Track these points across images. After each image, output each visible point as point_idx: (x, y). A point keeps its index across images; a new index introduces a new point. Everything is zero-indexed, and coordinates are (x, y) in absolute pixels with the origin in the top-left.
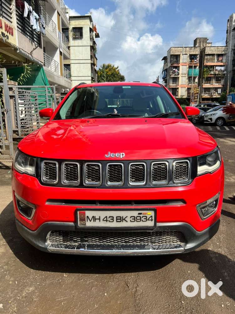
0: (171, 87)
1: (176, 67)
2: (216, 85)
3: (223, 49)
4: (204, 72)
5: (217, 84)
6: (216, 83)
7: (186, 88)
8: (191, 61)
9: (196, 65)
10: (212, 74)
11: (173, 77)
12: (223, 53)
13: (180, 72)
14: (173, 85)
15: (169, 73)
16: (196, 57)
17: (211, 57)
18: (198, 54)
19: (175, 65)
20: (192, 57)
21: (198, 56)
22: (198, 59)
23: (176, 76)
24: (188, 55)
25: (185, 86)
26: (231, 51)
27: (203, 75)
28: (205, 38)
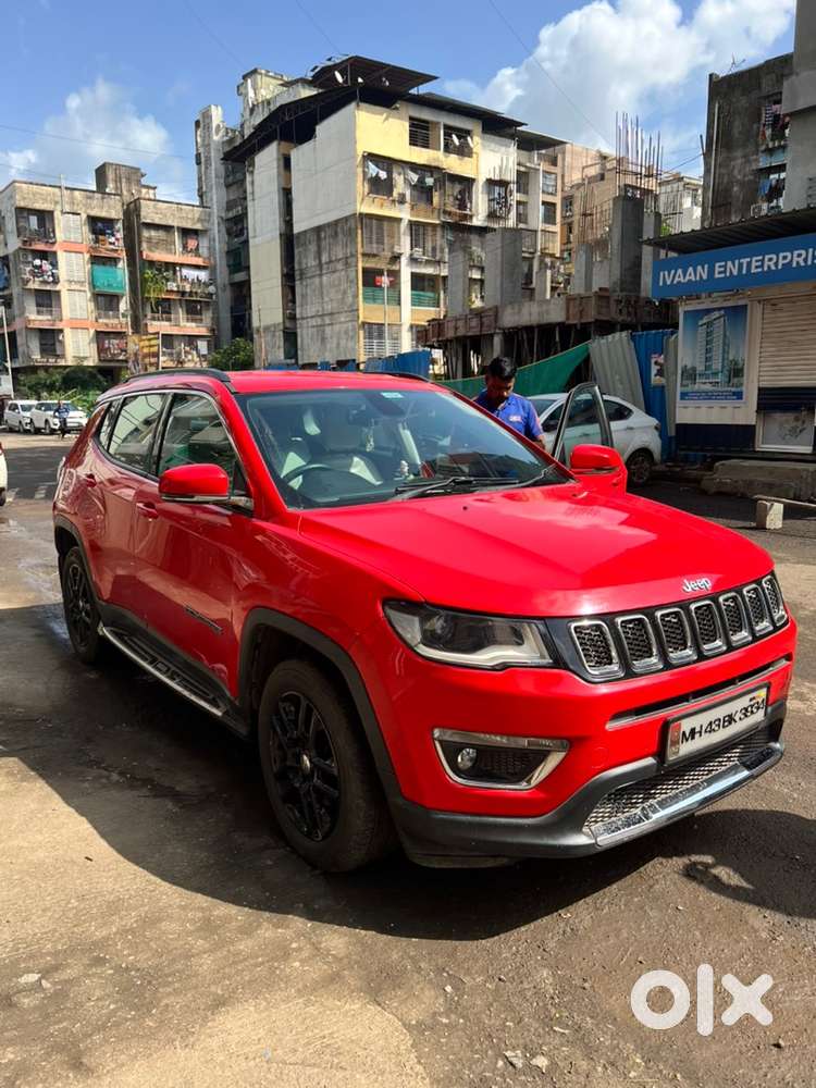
0: (31, 326)
1: (43, 255)
2: (192, 328)
3: (197, 216)
4: (145, 281)
5: (194, 324)
6: (188, 320)
7: (92, 331)
8: (97, 241)
9: (115, 255)
10: (172, 291)
11: (36, 290)
12: (198, 226)
13: (62, 272)
14: (40, 317)
15: (19, 273)
16: (112, 228)
17: (161, 234)
18: (118, 220)
19: (40, 246)
20: (99, 226)
21: (119, 225)
22: (120, 235)
23: (48, 288)
24: (84, 216)
25: (88, 324)
26: (219, 224)
27: (143, 293)
28: (132, 168)
